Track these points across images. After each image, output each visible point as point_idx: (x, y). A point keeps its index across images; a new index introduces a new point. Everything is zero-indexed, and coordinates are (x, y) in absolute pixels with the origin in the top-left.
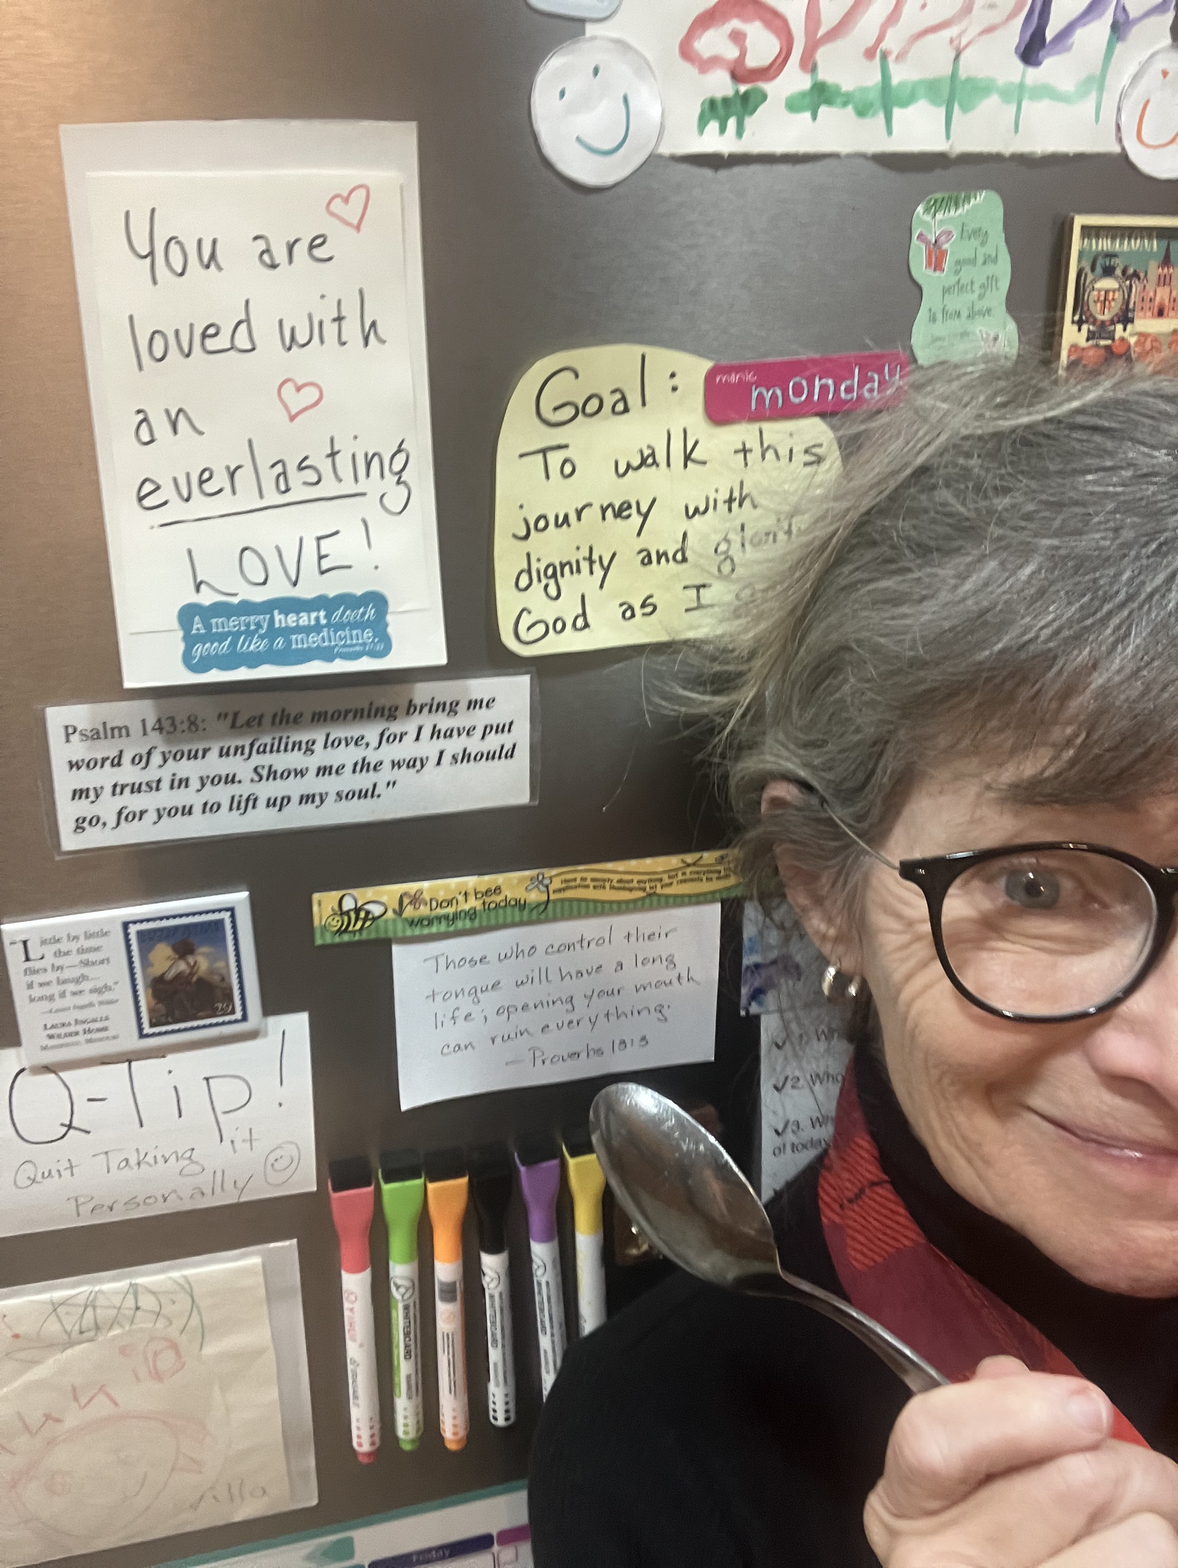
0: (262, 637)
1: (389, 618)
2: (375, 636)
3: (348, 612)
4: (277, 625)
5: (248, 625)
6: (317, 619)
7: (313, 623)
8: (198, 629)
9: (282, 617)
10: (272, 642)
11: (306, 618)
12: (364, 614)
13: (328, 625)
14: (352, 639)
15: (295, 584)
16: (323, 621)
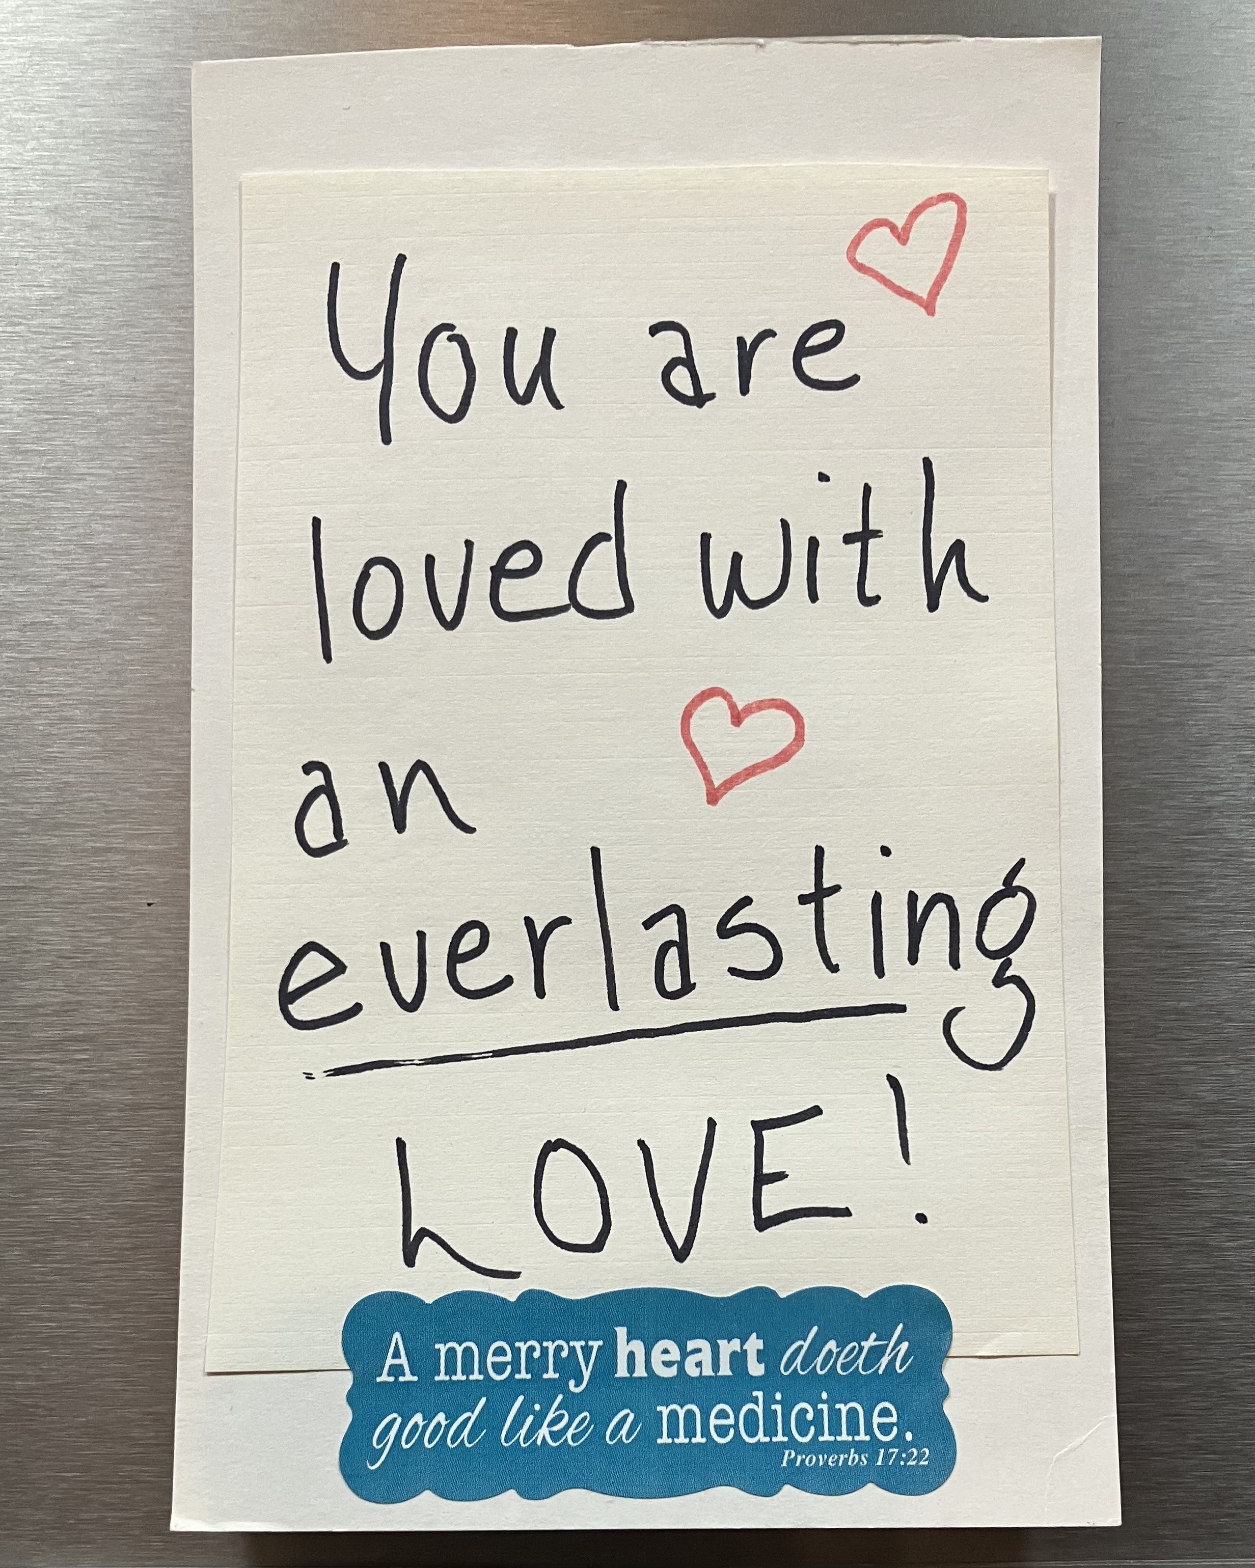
0: (572, 1405)
1: (951, 1371)
2: (902, 1426)
3: (832, 1345)
4: (622, 1371)
5: (537, 1366)
6: (739, 1359)
7: (725, 1370)
8: (396, 1370)
9: (638, 1347)
10: (599, 1421)
11: (706, 1356)
12: (876, 1353)
13: (768, 1382)
14: (835, 1430)
15: (681, 1254)
16: (756, 1369)
